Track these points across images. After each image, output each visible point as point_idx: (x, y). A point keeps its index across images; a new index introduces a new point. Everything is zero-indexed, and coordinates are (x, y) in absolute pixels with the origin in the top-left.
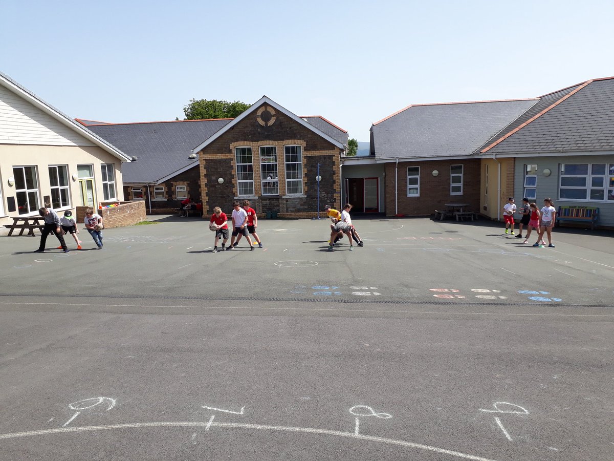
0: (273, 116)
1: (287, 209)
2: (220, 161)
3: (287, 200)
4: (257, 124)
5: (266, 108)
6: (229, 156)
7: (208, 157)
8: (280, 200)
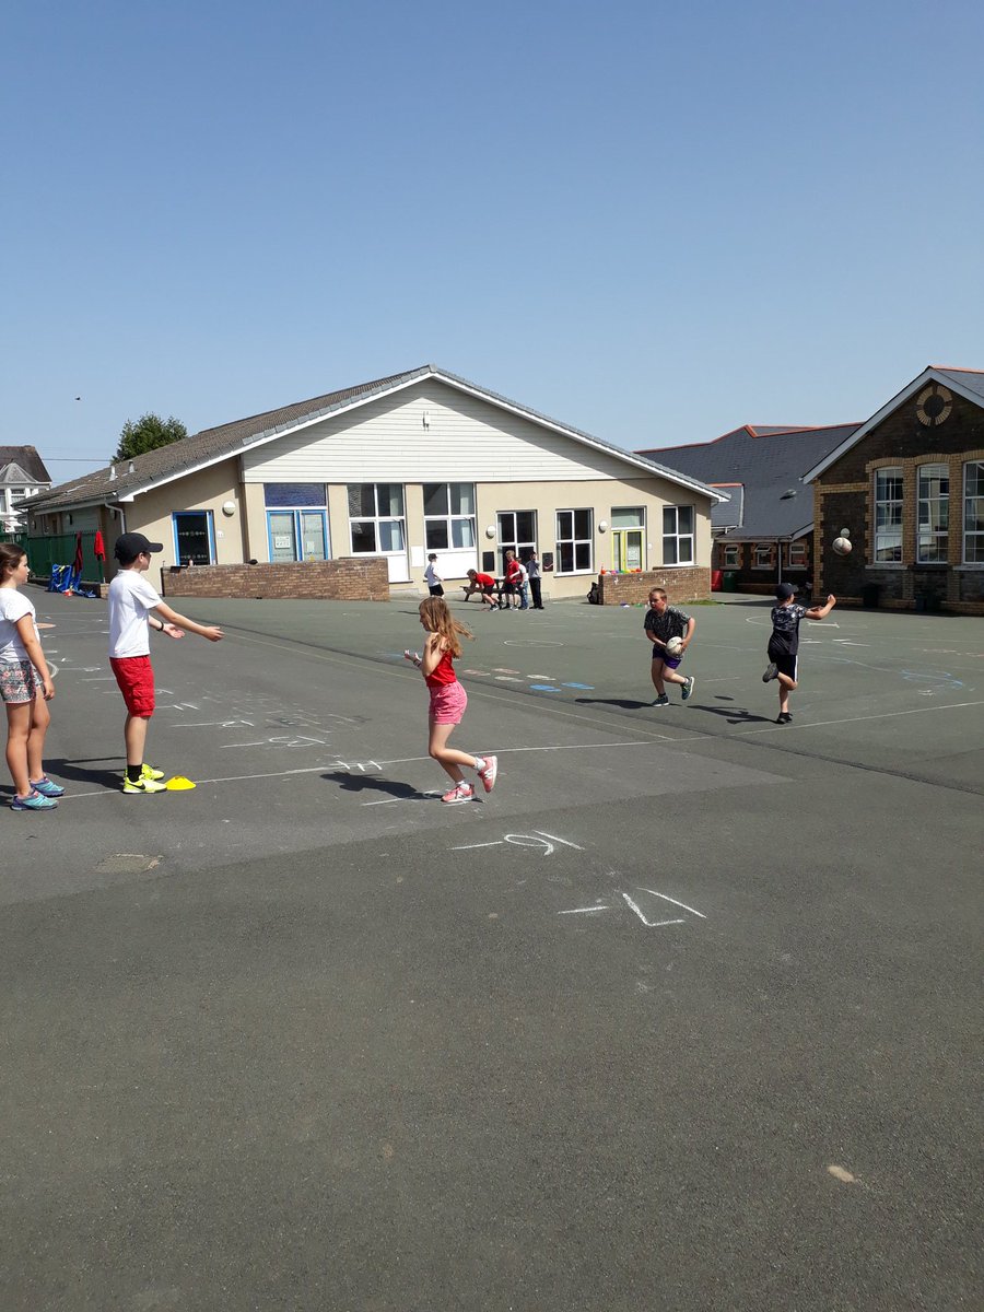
0: (948, 404)
1: (961, 594)
2: (846, 495)
3: (962, 574)
4: (916, 422)
5: (935, 391)
6: (864, 486)
7: (829, 489)
8: (949, 573)
